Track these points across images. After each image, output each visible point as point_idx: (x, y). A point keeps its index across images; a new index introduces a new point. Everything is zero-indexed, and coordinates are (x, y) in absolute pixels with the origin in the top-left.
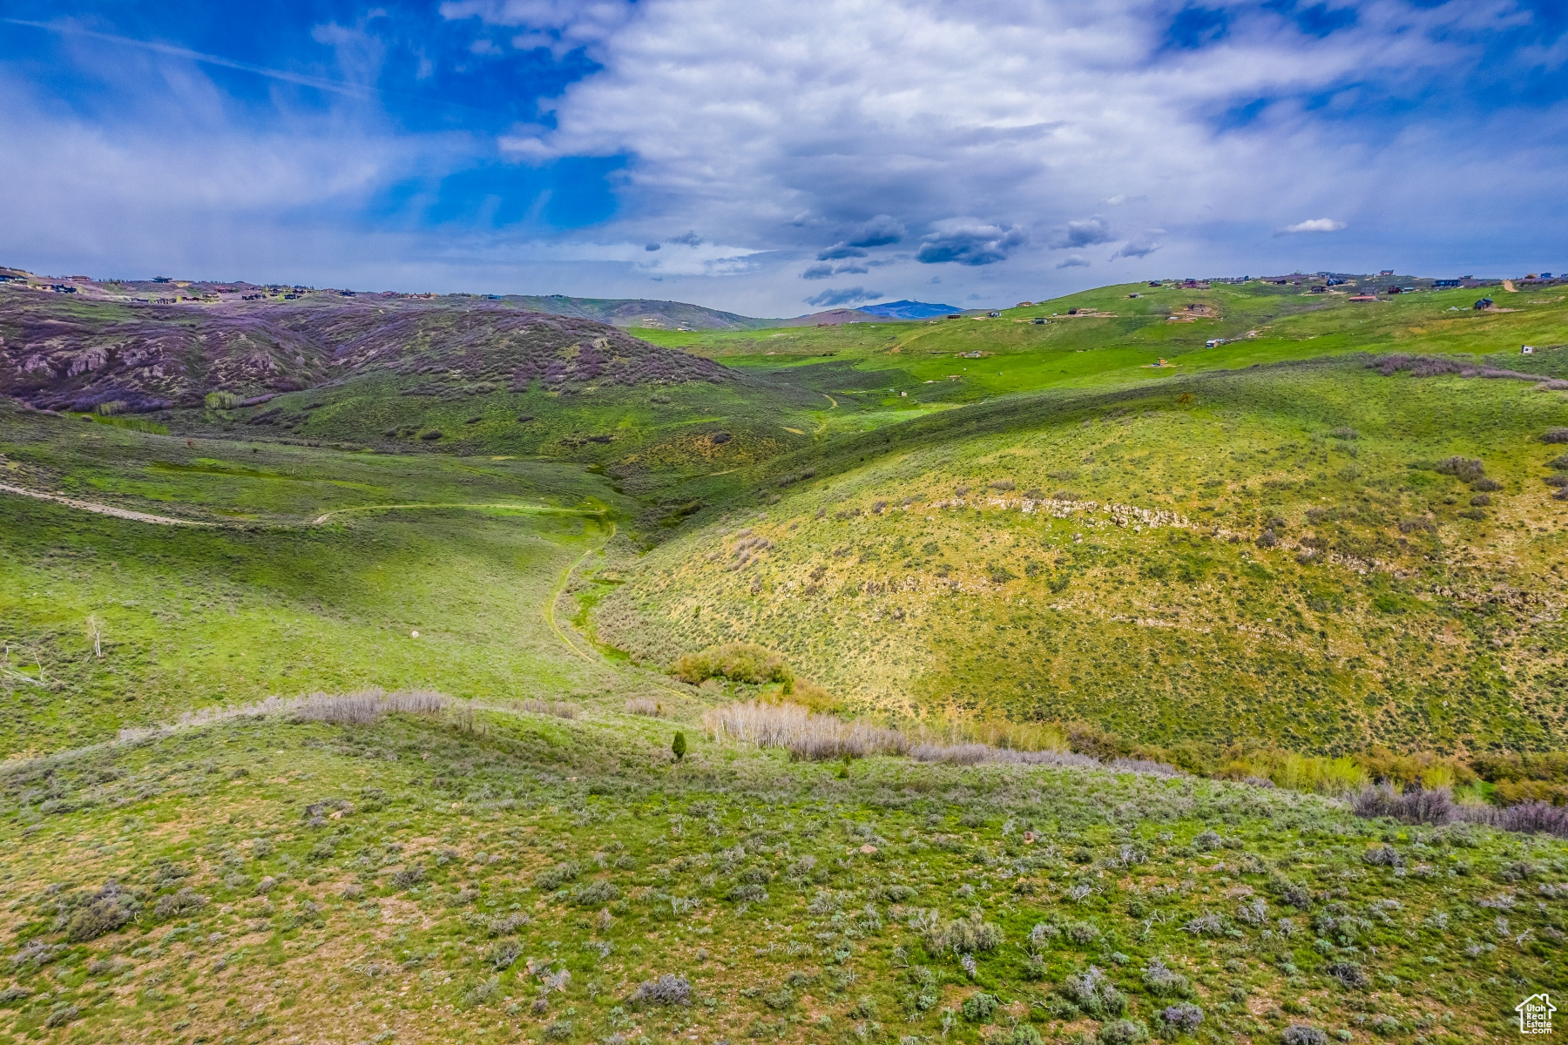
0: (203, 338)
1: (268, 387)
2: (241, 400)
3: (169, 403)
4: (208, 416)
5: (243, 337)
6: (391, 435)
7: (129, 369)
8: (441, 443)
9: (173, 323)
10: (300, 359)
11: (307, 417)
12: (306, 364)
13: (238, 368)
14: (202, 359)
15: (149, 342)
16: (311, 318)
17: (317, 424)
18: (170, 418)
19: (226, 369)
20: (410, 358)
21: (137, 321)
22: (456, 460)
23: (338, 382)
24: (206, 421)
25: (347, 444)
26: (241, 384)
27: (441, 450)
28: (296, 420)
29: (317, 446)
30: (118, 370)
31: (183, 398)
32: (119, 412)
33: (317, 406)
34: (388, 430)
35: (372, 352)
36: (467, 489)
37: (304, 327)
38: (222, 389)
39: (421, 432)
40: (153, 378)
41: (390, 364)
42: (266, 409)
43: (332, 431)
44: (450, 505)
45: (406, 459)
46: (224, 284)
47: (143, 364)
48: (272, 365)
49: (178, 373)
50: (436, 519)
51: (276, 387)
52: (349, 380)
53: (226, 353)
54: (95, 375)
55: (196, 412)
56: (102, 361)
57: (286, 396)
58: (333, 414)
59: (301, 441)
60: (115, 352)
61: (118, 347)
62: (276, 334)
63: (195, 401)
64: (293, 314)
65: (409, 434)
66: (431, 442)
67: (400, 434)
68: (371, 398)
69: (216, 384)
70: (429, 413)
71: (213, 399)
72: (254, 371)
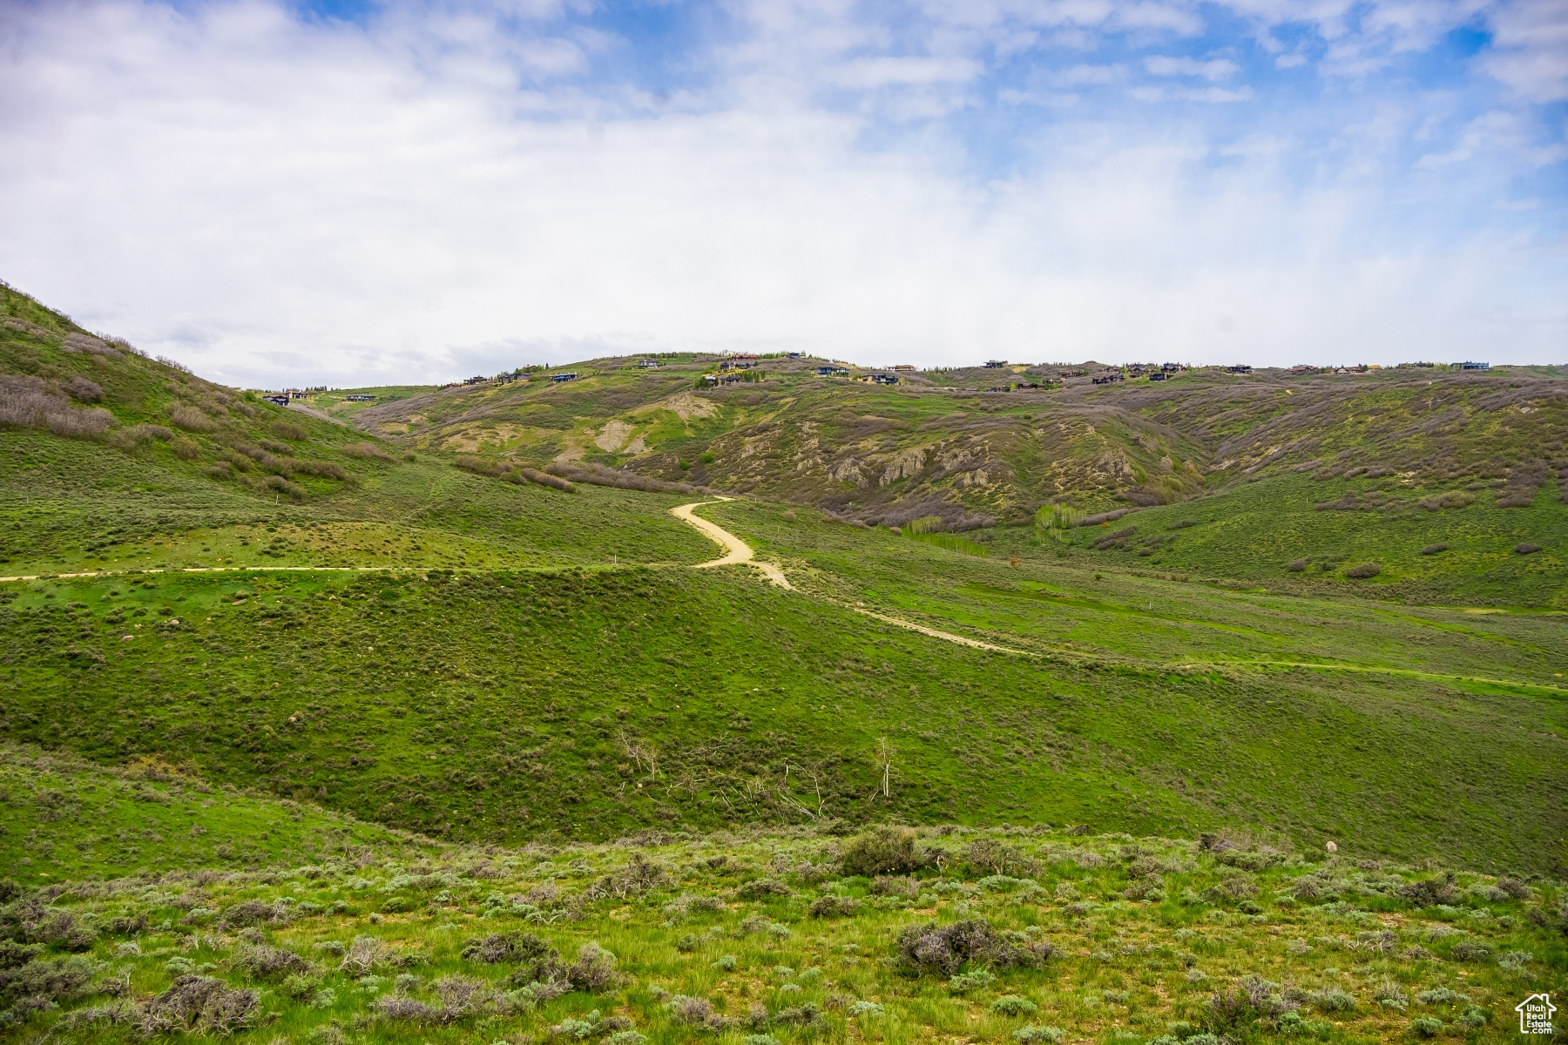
0: (1039, 433)
1: (1120, 500)
2: (1083, 516)
3: (990, 520)
4: (1038, 537)
5: (1091, 430)
6: (1297, 569)
7: (947, 475)
8: (1378, 583)
9: (1003, 415)
10: (1167, 461)
11: (1171, 541)
12: (1175, 468)
13: (1082, 473)
14: (1036, 461)
15: (974, 439)
16: (1185, 405)
17: (1186, 551)
18: (990, 538)
19: (1065, 474)
20: (1331, 458)
21: (962, 414)
22: (1402, 610)
23: (1219, 492)
24: (1035, 544)
25: (1228, 581)
26: (1084, 494)
27: (1377, 594)
28: (1156, 544)
29: (1185, 581)
30: (935, 476)
31: (1008, 513)
32: (933, 531)
33: (1188, 525)
34: (1292, 562)
35: (1273, 450)
36: (1421, 650)
37: (1175, 418)
38: (1058, 501)
39: (1347, 567)
40: (975, 486)
41: (1301, 466)
42: (1116, 529)
43: (1207, 562)
44: (1392, 671)
45: (1320, 604)
46: (1070, 366)
47: (965, 468)
48: (1127, 469)
49: (1005, 479)
50: (1368, 688)
51: (1130, 500)
52: (1237, 489)
53: (1066, 452)
54: (908, 484)
55: (1023, 531)
56: (919, 465)
57: (1143, 511)
58: (1210, 537)
59: (1161, 574)
60: (934, 454)
61: (938, 447)
62: (1136, 426)
63: (1022, 518)
64: (1160, 401)
65: (1326, 568)
66: (1361, 582)
67: (1311, 568)
68: (1268, 514)
69: (1050, 495)
70: (1359, 539)
71: (1045, 517)
72: (1102, 476)
